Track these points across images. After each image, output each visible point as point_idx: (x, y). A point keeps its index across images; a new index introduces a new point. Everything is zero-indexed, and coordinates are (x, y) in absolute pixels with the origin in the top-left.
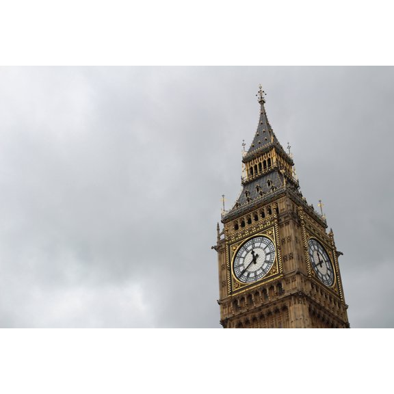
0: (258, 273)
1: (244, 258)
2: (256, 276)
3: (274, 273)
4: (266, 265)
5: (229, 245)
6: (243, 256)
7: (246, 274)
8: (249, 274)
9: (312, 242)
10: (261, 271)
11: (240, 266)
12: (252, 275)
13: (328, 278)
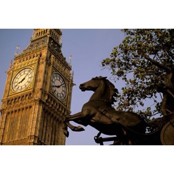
0: (23, 87)
1: (19, 79)
2: (21, 88)
3: (30, 88)
4: (27, 83)
5: (13, 71)
6: (18, 78)
7: (17, 87)
8: (18, 87)
9: (56, 75)
10: (24, 86)
11: (15, 83)
12: (20, 88)
13: (62, 95)
